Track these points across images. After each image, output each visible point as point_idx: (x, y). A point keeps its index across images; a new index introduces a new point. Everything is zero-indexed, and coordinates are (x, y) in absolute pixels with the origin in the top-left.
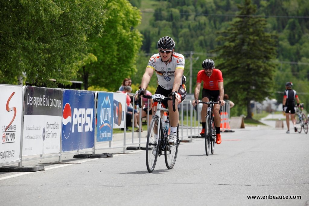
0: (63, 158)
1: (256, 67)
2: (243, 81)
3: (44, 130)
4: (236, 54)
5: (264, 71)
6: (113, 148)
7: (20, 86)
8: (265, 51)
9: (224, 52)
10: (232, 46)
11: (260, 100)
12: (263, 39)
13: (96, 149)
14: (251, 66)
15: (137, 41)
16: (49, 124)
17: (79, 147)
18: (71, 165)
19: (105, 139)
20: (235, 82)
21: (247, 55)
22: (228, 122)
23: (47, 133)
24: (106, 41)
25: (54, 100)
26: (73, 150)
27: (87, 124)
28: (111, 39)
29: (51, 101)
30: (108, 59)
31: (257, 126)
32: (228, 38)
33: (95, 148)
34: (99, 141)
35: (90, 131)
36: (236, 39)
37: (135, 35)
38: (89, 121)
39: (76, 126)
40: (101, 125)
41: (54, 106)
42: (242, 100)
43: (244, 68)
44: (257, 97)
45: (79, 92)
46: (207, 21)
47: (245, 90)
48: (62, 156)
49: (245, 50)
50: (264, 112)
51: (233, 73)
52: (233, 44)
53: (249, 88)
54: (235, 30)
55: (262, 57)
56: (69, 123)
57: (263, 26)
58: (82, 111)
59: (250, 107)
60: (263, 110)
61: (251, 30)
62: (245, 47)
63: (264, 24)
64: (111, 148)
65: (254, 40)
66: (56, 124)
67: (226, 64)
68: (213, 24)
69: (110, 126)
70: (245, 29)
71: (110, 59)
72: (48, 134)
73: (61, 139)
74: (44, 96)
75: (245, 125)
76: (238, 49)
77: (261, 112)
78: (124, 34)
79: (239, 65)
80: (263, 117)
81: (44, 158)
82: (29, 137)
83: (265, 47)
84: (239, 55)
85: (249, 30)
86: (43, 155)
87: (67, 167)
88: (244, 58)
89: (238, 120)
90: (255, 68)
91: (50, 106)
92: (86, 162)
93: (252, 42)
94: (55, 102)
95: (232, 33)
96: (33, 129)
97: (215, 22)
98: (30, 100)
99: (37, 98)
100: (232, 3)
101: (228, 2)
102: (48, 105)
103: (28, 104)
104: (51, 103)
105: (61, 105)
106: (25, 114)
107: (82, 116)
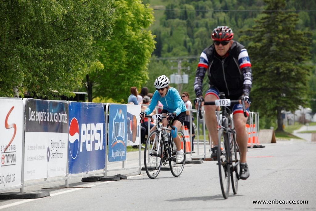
0: (70, 182)
1: (286, 70)
2: (272, 87)
3: (48, 150)
4: (263, 56)
5: (296, 75)
6: (127, 169)
7: (20, 99)
8: (297, 52)
10: (258, 47)
11: (293, 109)
12: (294, 37)
13: (108, 171)
14: (281, 71)
15: (148, 44)
16: (54, 142)
17: (88, 168)
18: (80, 190)
19: (118, 159)
20: (263, 89)
21: (275, 57)
22: (257, 136)
23: (51, 153)
24: (113, 45)
25: (59, 114)
26: (81, 173)
27: (97, 142)
28: (119, 43)
29: (56, 116)
30: (115, 66)
31: (289, 140)
32: (253, 37)
33: (106, 169)
34: (111, 161)
35: (100, 149)
36: (263, 38)
37: (146, 38)
38: (99, 138)
39: (84, 144)
40: (114, 142)
41: (59, 121)
42: (271, 110)
43: (272, 72)
44: (289, 105)
45: (87, 105)
46: (227, 19)
47: (274, 97)
48: (69, 179)
49: (273, 51)
50: (296, 123)
51: (260, 78)
52: (259, 45)
53: (279, 95)
54: (261, 28)
55: (294, 59)
56: (77, 140)
57: (294, 22)
58: (91, 126)
59: (281, 117)
60: (295, 121)
61: (280, 27)
62: (274, 48)
63: (295, 20)
64: (125, 169)
65: (284, 39)
66: (62, 142)
68: (234, 22)
69: (124, 143)
70: (273, 27)
71: (118, 65)
72: (53, 155)
73: (68, 159)
74: (48, 110)
75: (276, 138)
76: (265, 49)
77: (293, 123)
78: (133, 36)
79: (267, 69)
80: (296, 129)
81: (48, 182)
82: (32, 159)
83: (297, 47)
84: (266, 57)
85: (277, 27)
86: (47, 179)
87: (75, 192)
88: (273, 60)
89: (268, 134)
90: (285, 72)
91: (55, 121)
92: (96, 186)
93: (281, 41)
94: (60, 116)
95: (258, 32)
96: (36, 148)
97: (236, 20)
98: (32, 116)
99: (40, 112)
102: (52, 121)
103: (30, 120)
104: (55, 118)
105: (67, 120)
106: (27, 131)
107: (91, 132)
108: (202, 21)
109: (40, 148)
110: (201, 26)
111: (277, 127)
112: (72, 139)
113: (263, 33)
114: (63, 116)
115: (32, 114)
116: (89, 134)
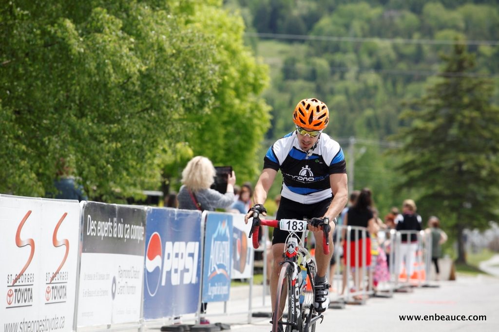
2: (451, 193)
3: (114, 281)
5: (488, 175)
8: (491, 138)
9: (415, 139)
10: (429, 129)
11: (482, 228)
12: (487, 115)
14: (465, 167)
16: (123, 269)
17: (172, 311)
20: (437, 196)
21: (457, 145)
23: (118, 286)
26: (162, 317)
31: (476, 276)
32: (421, 113)
36: (437, 115)
42: (448, 228)
43: (451, 169)
44: (475, 222)
46: (380, 82)
47: (453, 209)
48: (143, 327)
50: (486, 251)
51: (431, 178)
52: (432, 125)
53: (461, 206)
54: (435, 98)
55: (486, 150)
59: (462, 241)
60: (483, 247)
62: (454, 131)
63: (489, 90)
65: (471, 118)
66: (135, 270)
67: (418, 162)
70: (455, 99)
72: (121, 288)
75: (457, 274)
76: (440, 134)
79: (443, 164)
81: (113, 331)
82: (89, 293)
84: (442, 146)
85: (460, 98)
86: (111, 326)
93: (467, 121)
95: (429, 105)
96: (96, 278)
97: (394, 84)
98: (92, 228)
99: (104, 223)
100: (426, 49)
101: (419, 48)
102: (122, 236)
103: (88, 234)
104: (126, 233)
105: (144, 235)
106: (84, 251)
107: (180, 256)
108: (339, 85)
109: (102, 277)
110: (339, 92)
111: (456, 255)
112: (151, 265)
113: (438, 108)
114: (137, 229)
115: (92, 224)
116: (177, 259)
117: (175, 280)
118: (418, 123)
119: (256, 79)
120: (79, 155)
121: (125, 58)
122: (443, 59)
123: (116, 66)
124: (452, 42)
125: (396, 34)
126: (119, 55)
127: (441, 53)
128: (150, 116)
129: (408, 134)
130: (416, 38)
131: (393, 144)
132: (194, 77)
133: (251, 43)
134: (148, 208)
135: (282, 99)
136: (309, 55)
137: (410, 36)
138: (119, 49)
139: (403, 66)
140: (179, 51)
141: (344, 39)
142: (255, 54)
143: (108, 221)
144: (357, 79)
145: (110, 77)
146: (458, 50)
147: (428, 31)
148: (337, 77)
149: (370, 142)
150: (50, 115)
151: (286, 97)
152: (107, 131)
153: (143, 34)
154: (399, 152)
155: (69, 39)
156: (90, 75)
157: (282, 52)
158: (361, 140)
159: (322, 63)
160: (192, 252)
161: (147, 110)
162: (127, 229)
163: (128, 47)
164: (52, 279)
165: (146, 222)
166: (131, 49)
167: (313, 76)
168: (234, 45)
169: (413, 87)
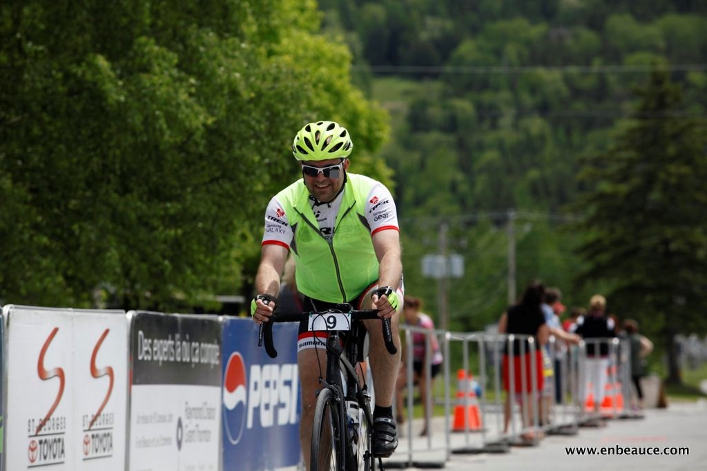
3: (180, 424)
4: (631, 213)
9: (600, 209)
10: (620, 194)
11: (701, 333)
14: (673, 246)
16: (191, 407)
20: (635, 290)
23: (186, 430)
31: (696, 402)
32: (608, 171)
36: (631, 173)
43: (654, 250)
44: (691, 324)
46: (548, 131)
47: (659, 307)
49: (655, 203)
51: (626, 263)
52: (623, 188)
53: (671, 302)
54: (627, 152)
56: (241, 403)
59: (674, 352)
60: (704, 360)
61: (671, 150)
62: (655, 196)
65: (679, 176)
66: (209, 407)
67: (606, 242)
72: (190, 434)
75: (668, 398)
76: (636, 200)
77: (700, 364)
79: (643, 243)
80: (706, 377)
82: (144, 443)
85: (664, 150)
88: (654, 222)
89: (650, 388)
90: (683, 249)
93: (674, 180)
96: (153, 420)
97: (568, 132)
98: (145, 349)
99: (161, 341)
100: (612, 79)
101: (602, 78)
102: (188, 360)
103: (140, 358)
104: (194, 354)
105: (219, 357)
106: (135, 383)
107: (272, 385)
108: (490, 137)
109: (162, 419)
110: (490, 147)
111: (666, 373)
112: (232, 400)
113: (631, 162)
114: (210, 349)
115: (145, 344)
116: (267, 390)
117: (266, 419)
118: (605, 187)
119: (370, 130)
120: (124, 248)
121: (183, 108)
122: (636, 94)
123: (171, 119)
124: (647, 68)
125: (568, 60)
126: (174, 103)
127: (634, 85)
128: (222, 188)
129: (590, 201)
130: (597, 66)
131: (570, 218)
132: (282, 130)
133: (362, 82)
134: (224, 319)
135: (409, 159)
136: (445, 96)
137: (588, 62)
138: (174, 95)
139: (579, 106)
140: (260, 95)
141: (495, 70)
142: (369, 96)
143: (167, 339)
144: (515, 126)
145: (162, 134)
146: (658, 79)
147: (613, 55)
148: (486, 125)
149: (536, 216)
150: (80, 192)
151: (416, 156)
152: (162, 213)
153: (208, 73)
154: (579, 228)
155: (104, 84)
156: (134, 134)
157: (406, 93)
158: (524, 213)
159: (464, 106)
160: (288, 378)
161: (217, 179)
162: (195, 349)
163: (187, 92)
164: (92, 424)
165: (222, 339)
166: (191, 95)
167: (452, 125)
168: (339, 84)
169: (595, 135)
